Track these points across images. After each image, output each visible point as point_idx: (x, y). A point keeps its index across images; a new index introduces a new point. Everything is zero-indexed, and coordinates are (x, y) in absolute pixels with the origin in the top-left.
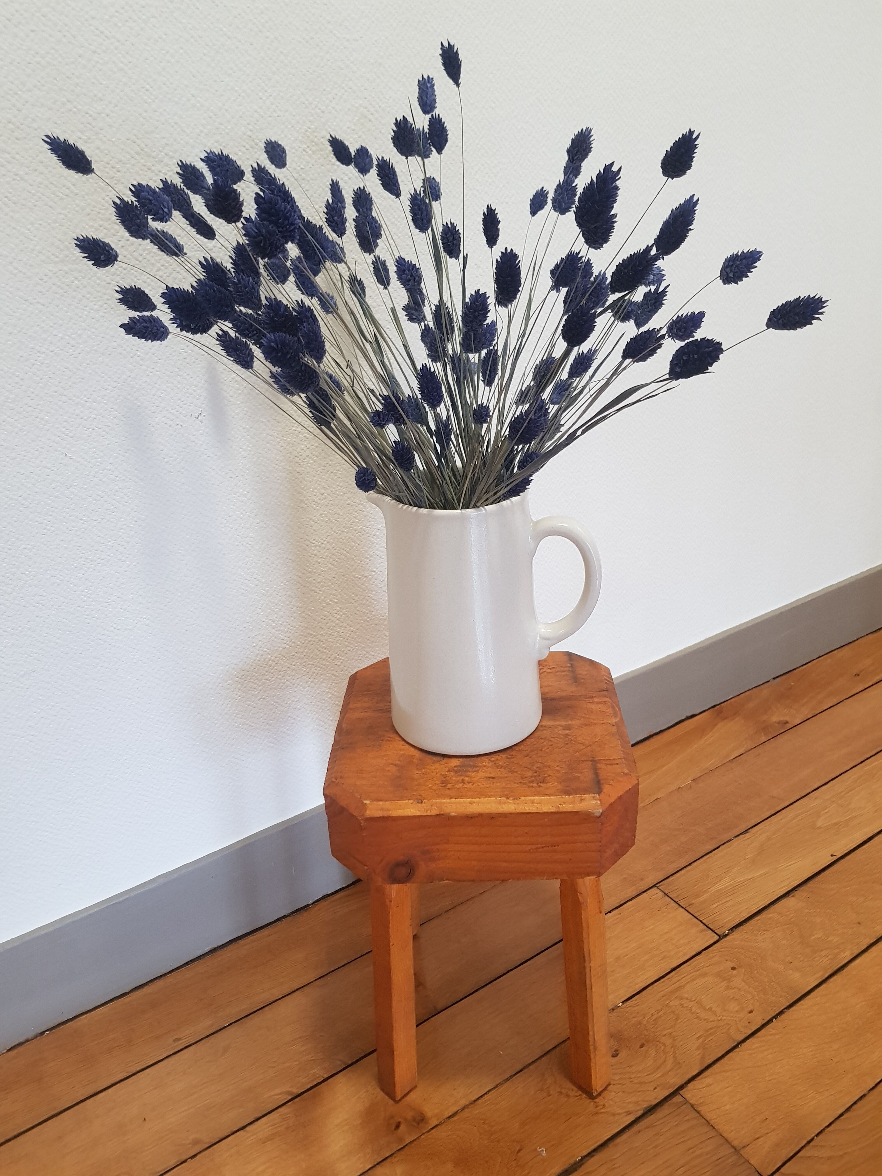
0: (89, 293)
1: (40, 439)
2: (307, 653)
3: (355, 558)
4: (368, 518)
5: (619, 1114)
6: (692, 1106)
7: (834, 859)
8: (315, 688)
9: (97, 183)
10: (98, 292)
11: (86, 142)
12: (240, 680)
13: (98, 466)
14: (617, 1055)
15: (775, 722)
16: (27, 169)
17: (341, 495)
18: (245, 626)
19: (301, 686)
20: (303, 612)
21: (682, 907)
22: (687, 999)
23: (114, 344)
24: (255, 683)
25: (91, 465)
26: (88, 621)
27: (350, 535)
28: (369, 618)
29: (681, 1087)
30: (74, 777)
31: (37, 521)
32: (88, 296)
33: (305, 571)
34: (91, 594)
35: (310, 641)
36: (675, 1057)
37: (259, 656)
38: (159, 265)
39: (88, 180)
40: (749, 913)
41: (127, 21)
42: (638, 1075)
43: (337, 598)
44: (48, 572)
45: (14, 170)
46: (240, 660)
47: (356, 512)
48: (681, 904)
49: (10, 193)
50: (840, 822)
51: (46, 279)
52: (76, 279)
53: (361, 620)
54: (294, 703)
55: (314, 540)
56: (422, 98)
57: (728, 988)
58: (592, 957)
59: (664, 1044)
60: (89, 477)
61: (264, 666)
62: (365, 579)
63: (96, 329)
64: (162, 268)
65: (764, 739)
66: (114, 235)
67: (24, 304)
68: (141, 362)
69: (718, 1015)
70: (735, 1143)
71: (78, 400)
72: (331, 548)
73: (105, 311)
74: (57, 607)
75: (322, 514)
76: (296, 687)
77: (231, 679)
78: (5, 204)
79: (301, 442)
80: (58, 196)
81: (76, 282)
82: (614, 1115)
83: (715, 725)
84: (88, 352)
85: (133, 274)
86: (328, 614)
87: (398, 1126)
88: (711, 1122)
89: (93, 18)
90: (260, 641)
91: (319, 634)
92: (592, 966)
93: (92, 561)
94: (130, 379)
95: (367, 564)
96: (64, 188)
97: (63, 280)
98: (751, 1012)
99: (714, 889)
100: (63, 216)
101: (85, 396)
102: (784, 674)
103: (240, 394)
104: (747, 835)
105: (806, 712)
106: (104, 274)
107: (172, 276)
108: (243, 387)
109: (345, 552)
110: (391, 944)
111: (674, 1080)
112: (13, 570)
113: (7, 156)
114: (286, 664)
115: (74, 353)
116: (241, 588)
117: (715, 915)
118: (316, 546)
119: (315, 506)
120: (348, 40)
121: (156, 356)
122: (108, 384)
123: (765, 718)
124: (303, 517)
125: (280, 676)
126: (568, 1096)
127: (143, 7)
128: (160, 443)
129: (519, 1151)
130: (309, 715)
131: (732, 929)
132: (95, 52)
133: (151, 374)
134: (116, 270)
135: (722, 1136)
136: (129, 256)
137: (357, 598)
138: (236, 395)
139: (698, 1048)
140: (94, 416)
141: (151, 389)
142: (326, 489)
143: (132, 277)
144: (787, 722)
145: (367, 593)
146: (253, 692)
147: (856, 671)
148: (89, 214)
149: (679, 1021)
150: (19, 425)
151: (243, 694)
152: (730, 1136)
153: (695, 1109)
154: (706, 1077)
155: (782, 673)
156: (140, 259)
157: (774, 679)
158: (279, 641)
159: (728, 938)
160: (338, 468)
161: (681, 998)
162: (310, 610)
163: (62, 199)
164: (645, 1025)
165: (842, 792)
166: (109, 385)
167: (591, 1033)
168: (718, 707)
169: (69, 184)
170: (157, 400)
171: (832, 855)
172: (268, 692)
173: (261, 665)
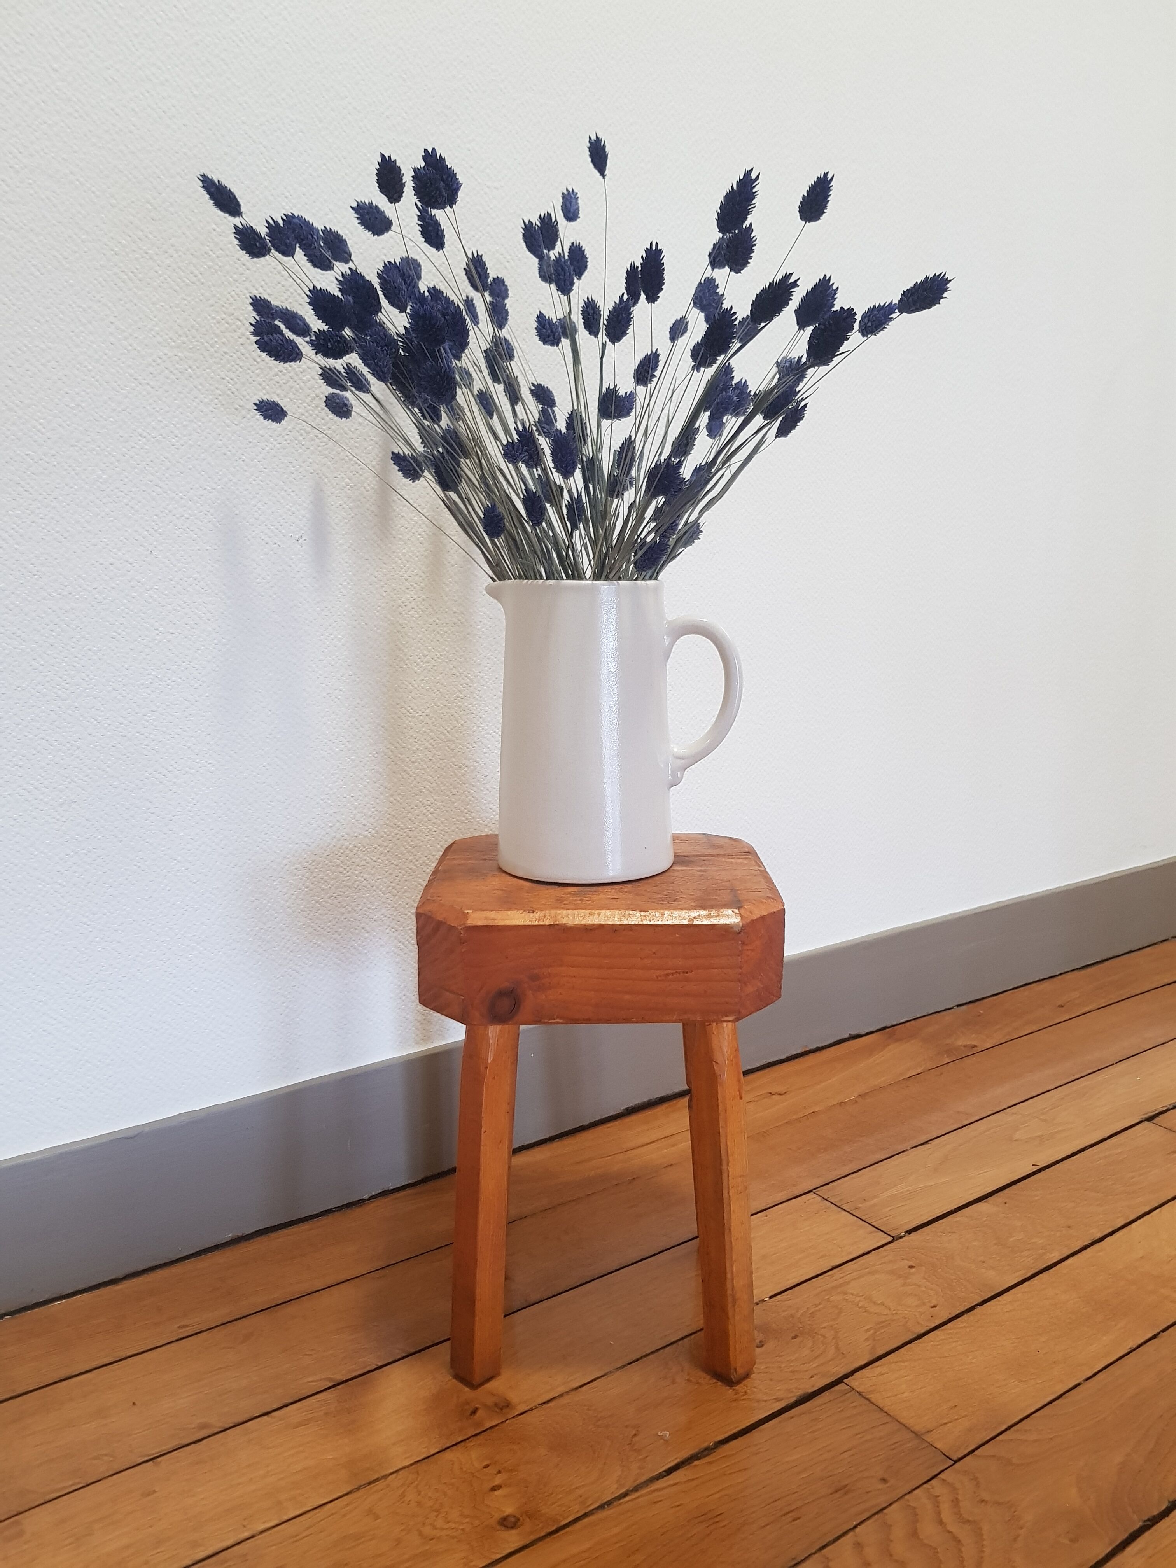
0: (201, 384)
1: (126, 529)
2: (391, 848)
3: (457, 741)
4: (475, 695)
5: (766, 1401)
6: (860, 1393)
7: (1036, 1168)
8: (397, 897)
9: (225, 276)
10: (211, 385)
11: (220, 235)
12: (310, 867)
13: (184, 572)
14: (762, 1346)
15: (961, 1046)
16: (157, 250)
17: (447, 662)
18: (322, 798)
19: (381, 890)
20: (392, 796)
21: (845, 1210)
22: (852, 1294)
23: (220, 442)
24: (327, 875)
25: (176, 569)
26: (146, 753)
27: (452, 711)
28: (467, 819)
29: (847, 1376)
30: (99, 951)
31: (108, 621)
32: (200, 387)
33: (397, 745)
34: (154, 720)
35: (397, 834)
36: (837, 1348)
37: (335, 840)
38: (276, 370)
39: (216, 272)
40: (930, 1216)
41: (275, 131)
42: (792, 1364)
43: (432, 786)
44: (111, 683)
45: (145, 248)
46: (312, 840)
47: (462, 685)
48: (844, 1208)
49: (137, 269)
50: (1042, 1135)
51: (159, 361)
52: (190, 367)
53: (457, 820)
54: (371, 911)
55: (412, 709)
56: (566, 206)
57: (904, 1285)
58: (730, 1159)
59: (824, 1337)
60: (173, 582)
61: (340, 854)
62: (466, 769)
63: (203, 423)
64: (280, 373)
65: (947, 1060)
66: (235, 331)
67: (134, 383)
68: (245, 468)
69: (892, 1309)
70: (916, 1428)
71: (174, 495)
72: (430, 722)
73: (215, 406)
74: (114, 728)
75: (423, 680)
76: (375, 891)
77: (300, 863)
78: (131, 280)
79: (407, 591)
80: (184, 282)
81: (190, 370)
82: (758, 1401)
83: (888, 1045)
84: (191, 446)
85: (248, 374)
86: (420, 804)
87: (474, 1412)
88: (885, 1409)
89: (244, 123)
90: (338, 821)
91: (408, 828)
92: (730, 1170)
93: (161, 681)
94: (232, 483)
95: (470, 751)
96: (192, 275)
97: (177, 366)
98: (935, 1306)
99: (886, 1194)
100: (186, 302)
101: (181, 492)
102: (970, 1002)
103: (346, 523)
104: (927, 1146)
105: (998, 1038)
106: (219, 368)
107: (289, 384)
108: (350, 516)
109: (446, 731)
110: (483, 1130)
111: (835, 1370)
112: (73, 672)
113: (140, 233)
114: (366, 858)
115: (177, 443)
116: (322, 750)
117: (887, 1218)
118: (413, 717)
119: (416, 669)
120: (488, 187)
121: (262, 465)
122: (208, 484)
123: (948, 1041)
124: (401, 678)
125: (357, 872)
126: (698, 1383)
127: (293, 122)
128: (253, 560)
129: (635, 1435)
130: (387, 931)
131: (909, 1232)
132: (240, 153)
133: (254, 482)
134: (233, 366)
135: (899, 1422)
136: (247, 355)
137: (455, 791)
138: (342, 524)
139: (866, 1340)
140: (188, 516)
141: (251, 499)
142: (429, 651)
143: (248, 377)
144: (975, 1046)
145: (467, 787)
146: (323, 886)
147: (1060, 1003)
148: (212, 306)
149: (843, 1314)
150: (107, 510)
151: (312, 886)
152: (910, 1422)
153: (863, 1397)
154: (878, 1366)
155: (968, 1001)
156: (259, 360)
157: (958, 1006)
158: (361, 826)
159: (904, 1239)
160: (445, 629)
161: (845, 1294)
162: (399, 794)
163: (187, 285)
164: (799, 1318)
165: (1046, 1108)
166: (208, 486)
167: (729, 1276)
168: (888, 1029)
169: (197, 272)
170: (256, 512)
171: (1033, 1165)
172: (340, 889)
173: (336, 852)
